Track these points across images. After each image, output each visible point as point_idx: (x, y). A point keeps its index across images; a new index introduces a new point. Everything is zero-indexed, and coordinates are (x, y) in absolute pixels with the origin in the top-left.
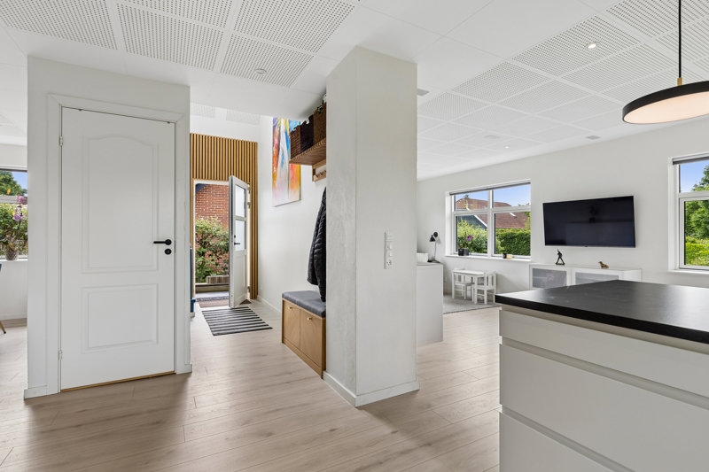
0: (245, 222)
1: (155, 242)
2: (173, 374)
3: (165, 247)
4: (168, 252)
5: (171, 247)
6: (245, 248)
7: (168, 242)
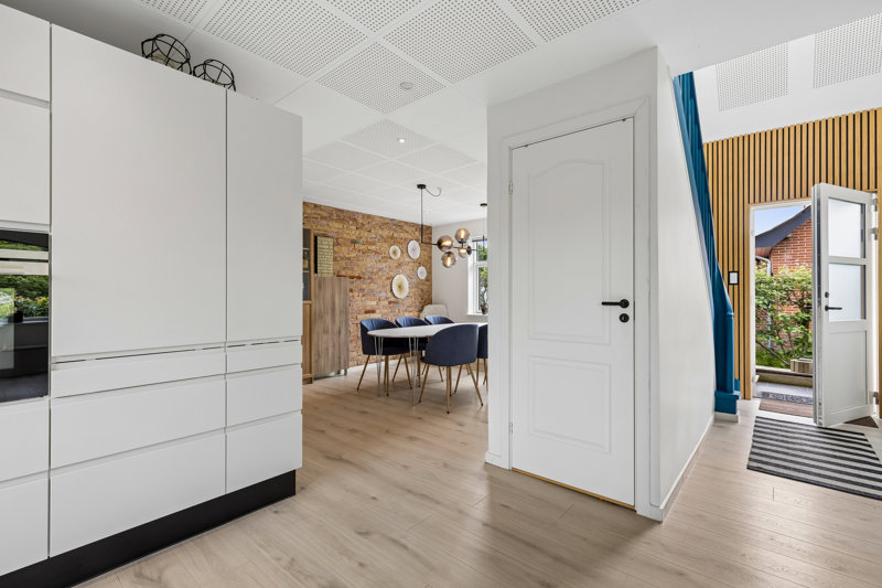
0: (864, 268)
1: (603, 303)
2: (631, 510)
3: (620, 310)
4: (624, 318)
5: (628, 311)
6: (864, 316)
7: (624, 304)
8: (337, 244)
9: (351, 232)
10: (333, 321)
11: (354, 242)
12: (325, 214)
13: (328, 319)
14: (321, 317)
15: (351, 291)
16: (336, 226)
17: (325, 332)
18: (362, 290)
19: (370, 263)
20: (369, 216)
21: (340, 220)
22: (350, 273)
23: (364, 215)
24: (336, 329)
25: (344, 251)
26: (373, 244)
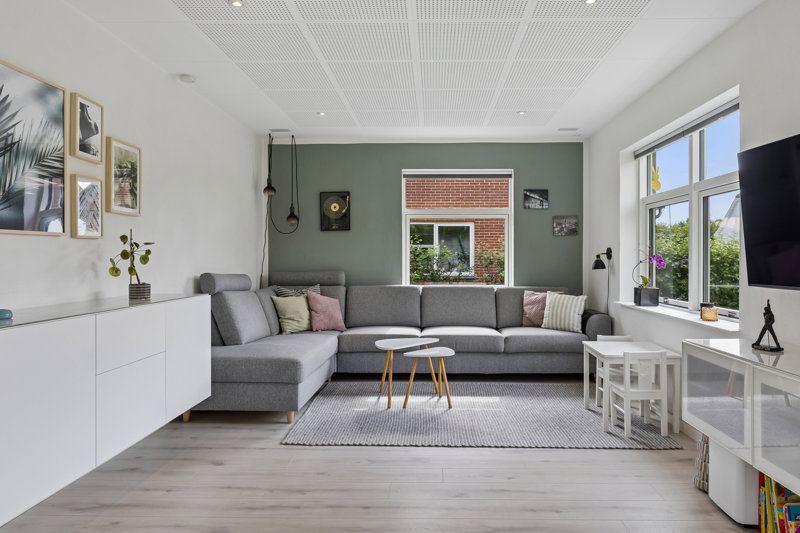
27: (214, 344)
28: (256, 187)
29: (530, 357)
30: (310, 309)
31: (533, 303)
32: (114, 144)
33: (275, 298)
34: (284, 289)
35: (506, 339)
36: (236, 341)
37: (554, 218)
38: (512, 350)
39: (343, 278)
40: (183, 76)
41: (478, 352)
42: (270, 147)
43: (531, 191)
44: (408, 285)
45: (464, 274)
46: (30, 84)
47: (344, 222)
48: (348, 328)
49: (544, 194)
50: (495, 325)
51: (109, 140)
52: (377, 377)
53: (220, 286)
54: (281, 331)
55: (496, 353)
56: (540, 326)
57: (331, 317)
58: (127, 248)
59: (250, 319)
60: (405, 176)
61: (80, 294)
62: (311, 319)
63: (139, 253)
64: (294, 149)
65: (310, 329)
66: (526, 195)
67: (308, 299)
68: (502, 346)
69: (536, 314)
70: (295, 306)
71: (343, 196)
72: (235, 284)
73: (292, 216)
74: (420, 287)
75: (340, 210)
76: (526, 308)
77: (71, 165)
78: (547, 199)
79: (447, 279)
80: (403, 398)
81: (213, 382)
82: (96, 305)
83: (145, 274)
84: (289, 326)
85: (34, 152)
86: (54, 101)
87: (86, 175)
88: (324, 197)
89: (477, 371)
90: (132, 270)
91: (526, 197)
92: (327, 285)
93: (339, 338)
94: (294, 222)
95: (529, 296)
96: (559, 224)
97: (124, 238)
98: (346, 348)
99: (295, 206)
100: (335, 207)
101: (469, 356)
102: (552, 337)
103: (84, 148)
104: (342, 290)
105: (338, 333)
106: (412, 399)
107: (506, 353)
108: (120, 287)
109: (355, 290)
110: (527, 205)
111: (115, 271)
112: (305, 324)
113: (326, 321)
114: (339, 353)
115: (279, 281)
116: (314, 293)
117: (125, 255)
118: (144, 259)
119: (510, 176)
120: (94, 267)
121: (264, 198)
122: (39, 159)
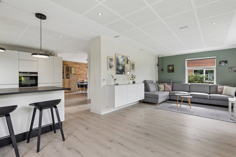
8: (75, 68)
9: (78, 66)
10: (74, 82)
11: (79, 68)
12: (73, 63)
13: (73, 82)
14: (72, 81)
15: (78, 77)
16: (75, 65)
17: (73, 84)
18: (80, 77)
19: (82, 72)
20: (82, 63)
21: (76, 64)
22: (78, 74)
23: (81, 63)
24: (75, 84)
25: (77, 70)
26: (83, 68)
27: (145, 91)
28: (156, 65)
29: (217, 101)
30: (164, 87)
31: (220, 88)
32: (131, 62)
33: (158, 85)
34: (160, 83)
35: (210, 96)
36: (150, 91)
37: (230, 67)
38: (211, 99)
39: (172, 82)
40: (141, 50)
41: (202, 98)
42: (158, 58)
43: (222, 61)
44: (187, 83)
45: (211, 82)
46: (121, 56)
47: (172, 71)
48: (172, 91)
49: (226, 62)
50: (209, 93)
51: (130, 61)
52: (176, 101)
53: (147, 82)
54: (159, 91)
55: (207, 99)
56: (222, 94)
57: (168, 89)
58: (132, 76)
59: (152, 88)
60: (186, 61)
61: (127, 82)
62: (164, 89)
63: (134, 77)
64: (163, 58)
65: (164, 91)
66: (220, 62)
67: (164, 85)
68: (208, 98)
69: (221, 91)
70: (162, 86)
71: (172, 66)
72: (150, 82)
73: (162, 70)
74: (190, 84)
75: (172, 69)
76: (218, 90)
77: (126, 66)
78: (227, 63)
79: (206, 83)
80: (180, 105)
81: (145, 97)
82: (129, 84)
83: (135, 80)
84: (160, 90)
85: (121, 65)
86: (124, 58)
87: (127, 66)
88: (169, 66)
89: (201, 102)
90: (133, 79)
91: (220, 63)
92: (169, 83)
93: (169, 93)
94: (162, 71)
95: (219, 87)
96: (231, 69)
97: (132, 75)
98: (171, 94)
99: (163, 68)
100: (171, 68)
101: (200, 99)
102: (224, 97)
103: (127, 63)
104: (172, 84)
105: (170, 92)
106: (182, 105)
107: (209, 99)
108: (131, 82)
109: (174, 84)
110: (220, 65)
111: (131, 79)
112: (163, 90)
113: (167, 89)
114: (169, 95)
115: (160, 82)
116: (166, 84)
117: (132, 77)
118: (135, 78)
119: (215, 58)
120: (128, 79)
121: (157, 67)
122: (122, 65)
